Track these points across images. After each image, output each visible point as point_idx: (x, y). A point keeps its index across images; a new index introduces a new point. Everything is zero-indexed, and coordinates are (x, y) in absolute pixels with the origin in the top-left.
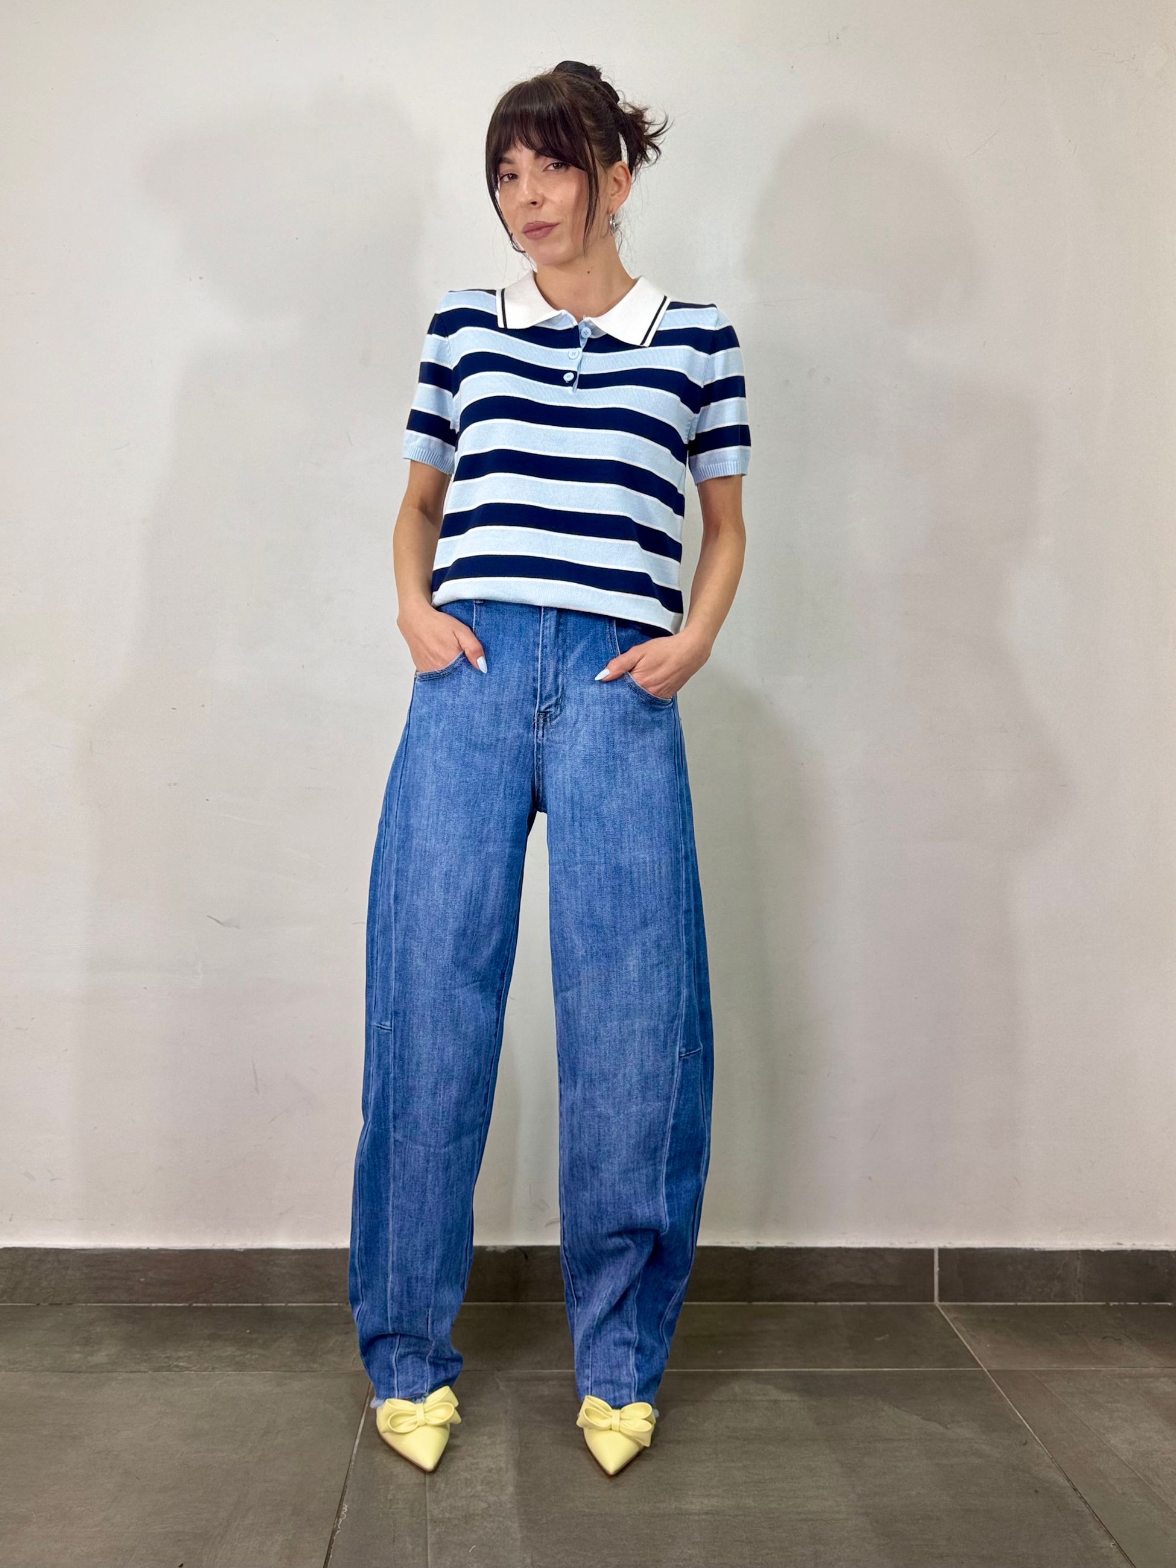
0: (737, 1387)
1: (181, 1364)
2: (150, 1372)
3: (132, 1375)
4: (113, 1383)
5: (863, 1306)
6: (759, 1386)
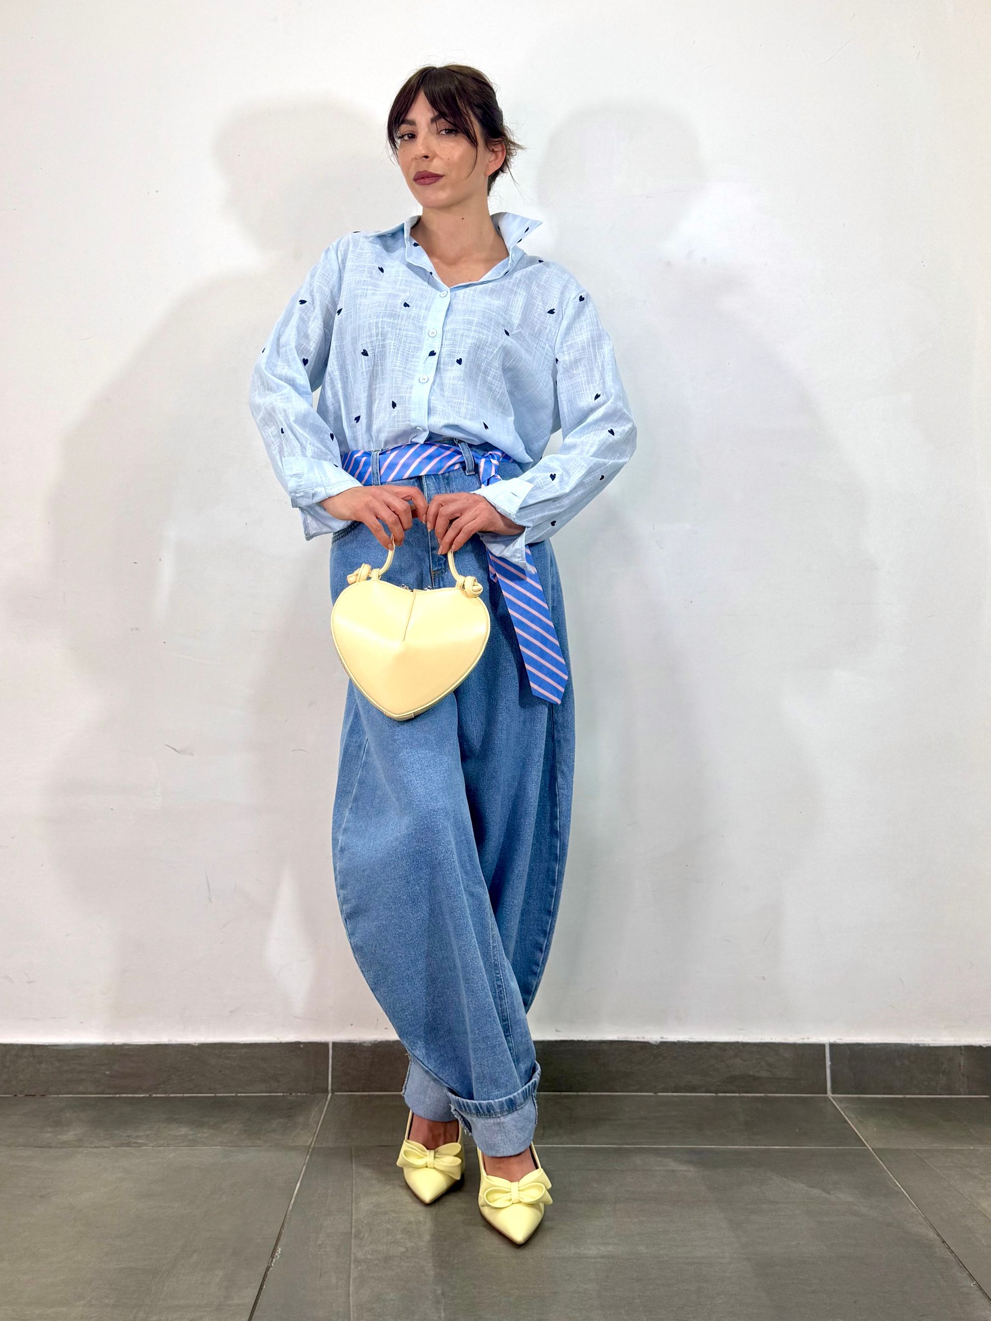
0: (638, 1159)
1: (140, 1141)
2: (112, 1148)
3: (96, 1150)
4: (79, 1156)
5: (761, 1097)
6: (659, 1159)
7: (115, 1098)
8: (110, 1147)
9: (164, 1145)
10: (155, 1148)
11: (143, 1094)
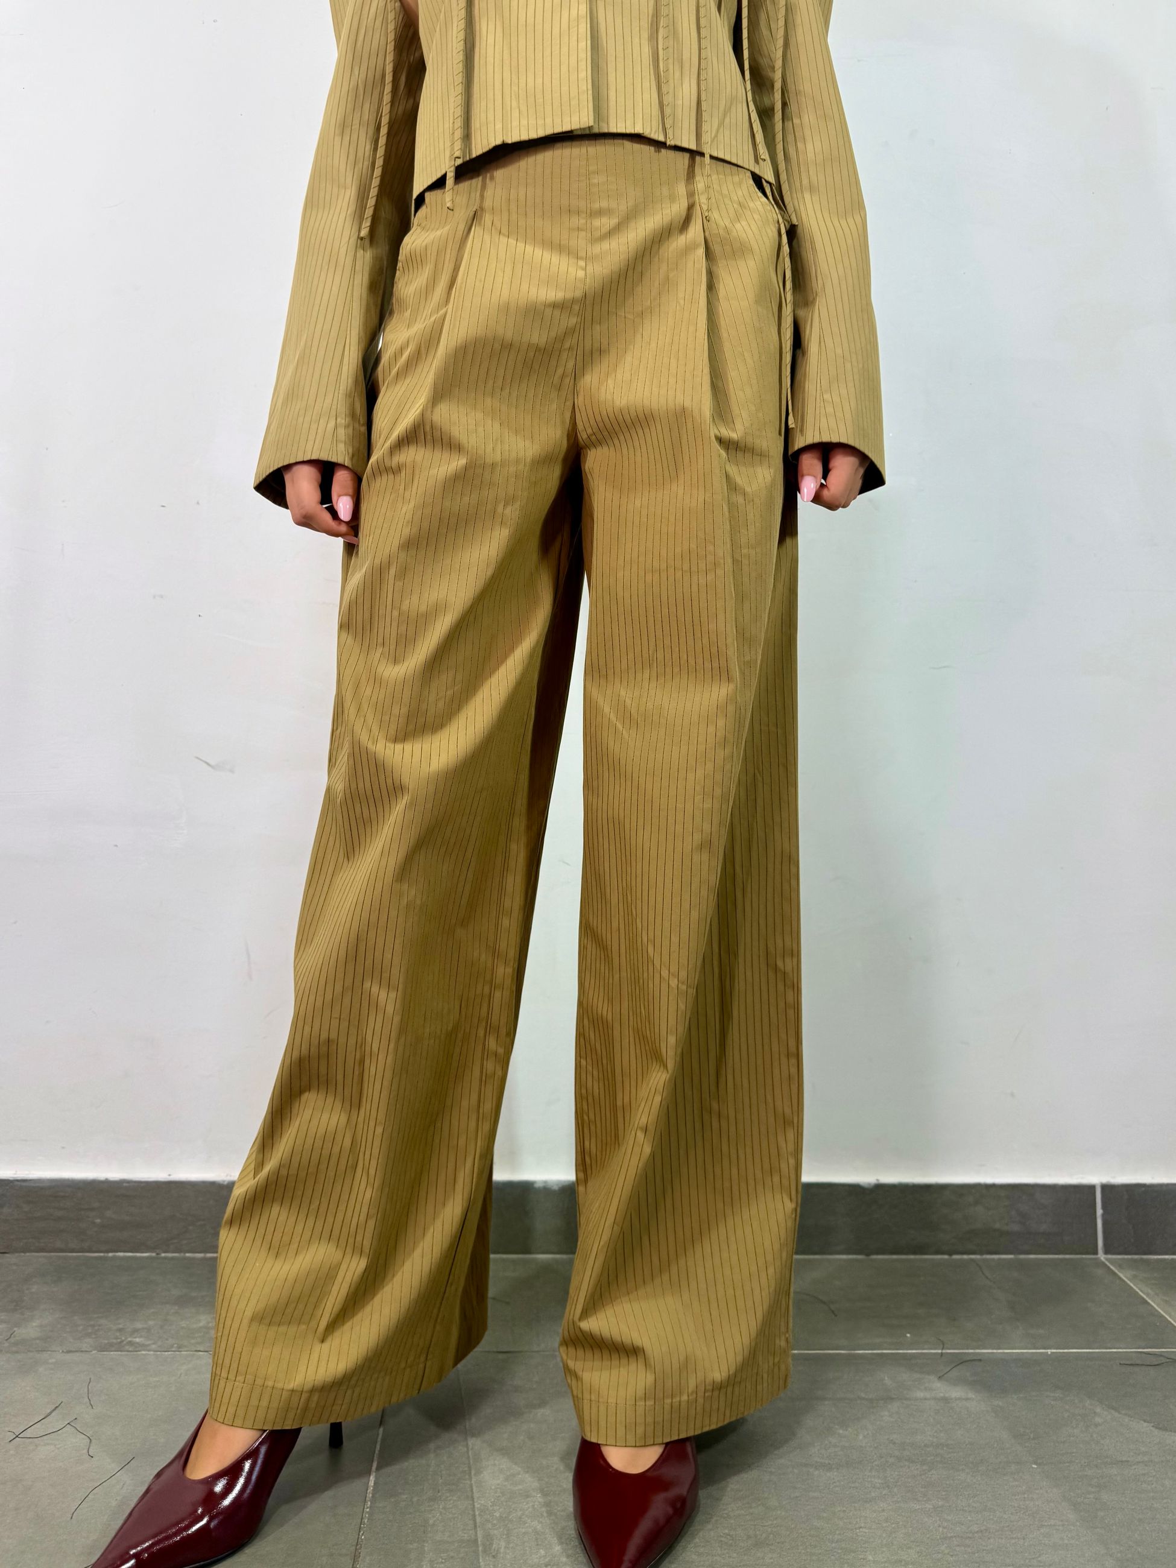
0: (886, 1378)
1: (137, 1340)
2: (94, 1352)
3: (68, 1357)
4: (41, 1369)
5: (1011, 1259)
6: (917, 1376)
7: (107, 1257)
8: (91, 1351)
9: (173, 1349)
10: (159, 1353)
11: (146, 1252)
